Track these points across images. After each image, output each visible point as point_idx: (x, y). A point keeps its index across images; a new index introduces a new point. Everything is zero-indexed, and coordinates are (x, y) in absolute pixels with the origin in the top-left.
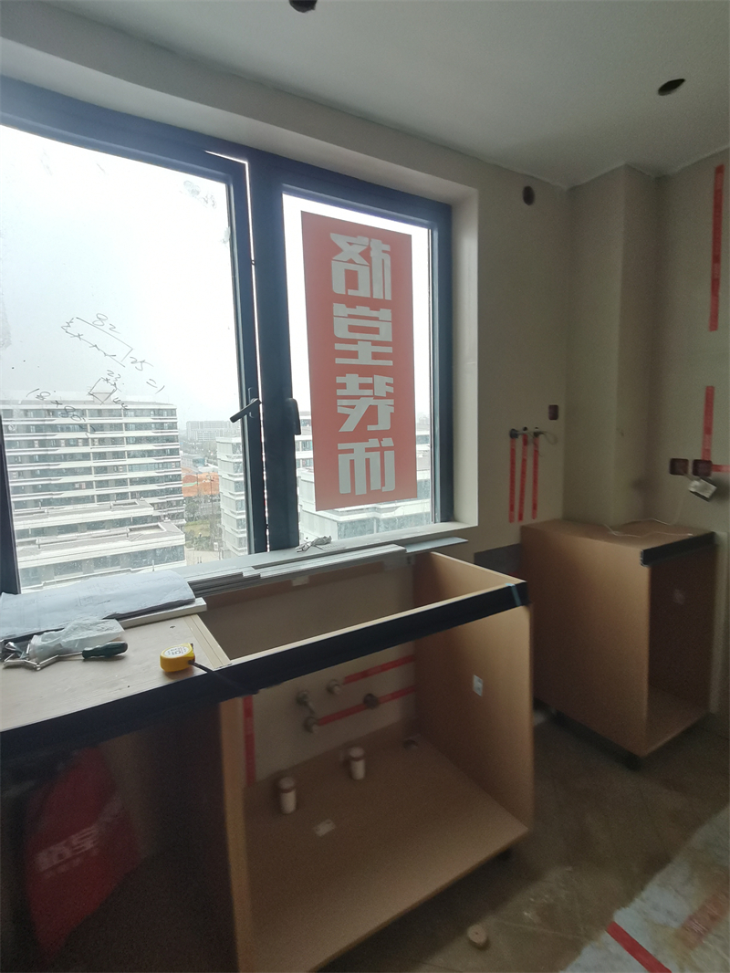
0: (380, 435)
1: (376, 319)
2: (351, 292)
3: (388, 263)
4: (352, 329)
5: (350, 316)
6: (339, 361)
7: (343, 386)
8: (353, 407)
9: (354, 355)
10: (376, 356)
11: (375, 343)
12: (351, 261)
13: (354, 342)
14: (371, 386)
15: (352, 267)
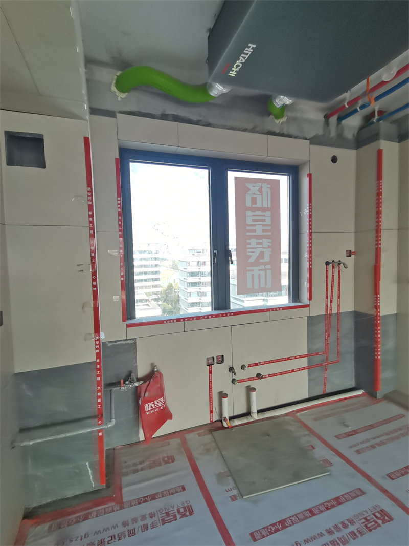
0: (265, 264)
1: (264, 216)
2: (253, 206)
3: (269, 193)
4: (254, 220)
5: (253, 215)
6: (248, 234)
7: (250, 244)
8: (254, 252)
9: (255, 231)
10: (263, 231)
11: (263, 225)
12: (254, 193)
13: (254, 226)
14: (261, 243)
15: (254, 196)
